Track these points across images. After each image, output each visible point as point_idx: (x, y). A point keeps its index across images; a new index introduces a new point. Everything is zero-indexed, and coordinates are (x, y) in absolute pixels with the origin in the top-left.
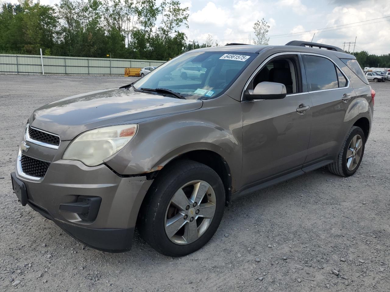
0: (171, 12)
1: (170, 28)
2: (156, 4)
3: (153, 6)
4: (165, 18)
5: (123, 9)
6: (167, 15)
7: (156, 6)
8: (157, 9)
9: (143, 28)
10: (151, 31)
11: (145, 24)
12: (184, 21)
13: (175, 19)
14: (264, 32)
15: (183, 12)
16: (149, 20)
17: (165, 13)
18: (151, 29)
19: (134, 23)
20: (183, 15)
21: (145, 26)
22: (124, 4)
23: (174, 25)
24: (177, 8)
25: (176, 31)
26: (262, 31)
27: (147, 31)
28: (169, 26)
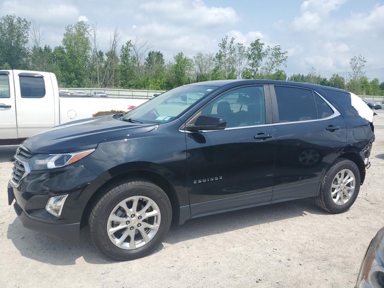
0: (273, 55)
1: (272, 67)
2: (262, 50)
3: (261, 51)
4: (269, 61)
5: (237, 56)
6: (270, 58)
7: (262, 51)
8: (263, 53)
9: (251, 68)
10: (257, 70)
11: (253, 65)
12: (284, 62)
13: (276, 60)
14: (360, 67)
15: (283, 55)
16: (256, 62)
17: (268, 56)
18: (257, 69)
19: (244, 65)
20: (283, 57)
21: (253, 67)
22: (238, 52)
23: (275, 65)
24: (279, 52)
25: (276, 70)
26: (358, 66)
27: (254, 70)
28: (271, 66)
